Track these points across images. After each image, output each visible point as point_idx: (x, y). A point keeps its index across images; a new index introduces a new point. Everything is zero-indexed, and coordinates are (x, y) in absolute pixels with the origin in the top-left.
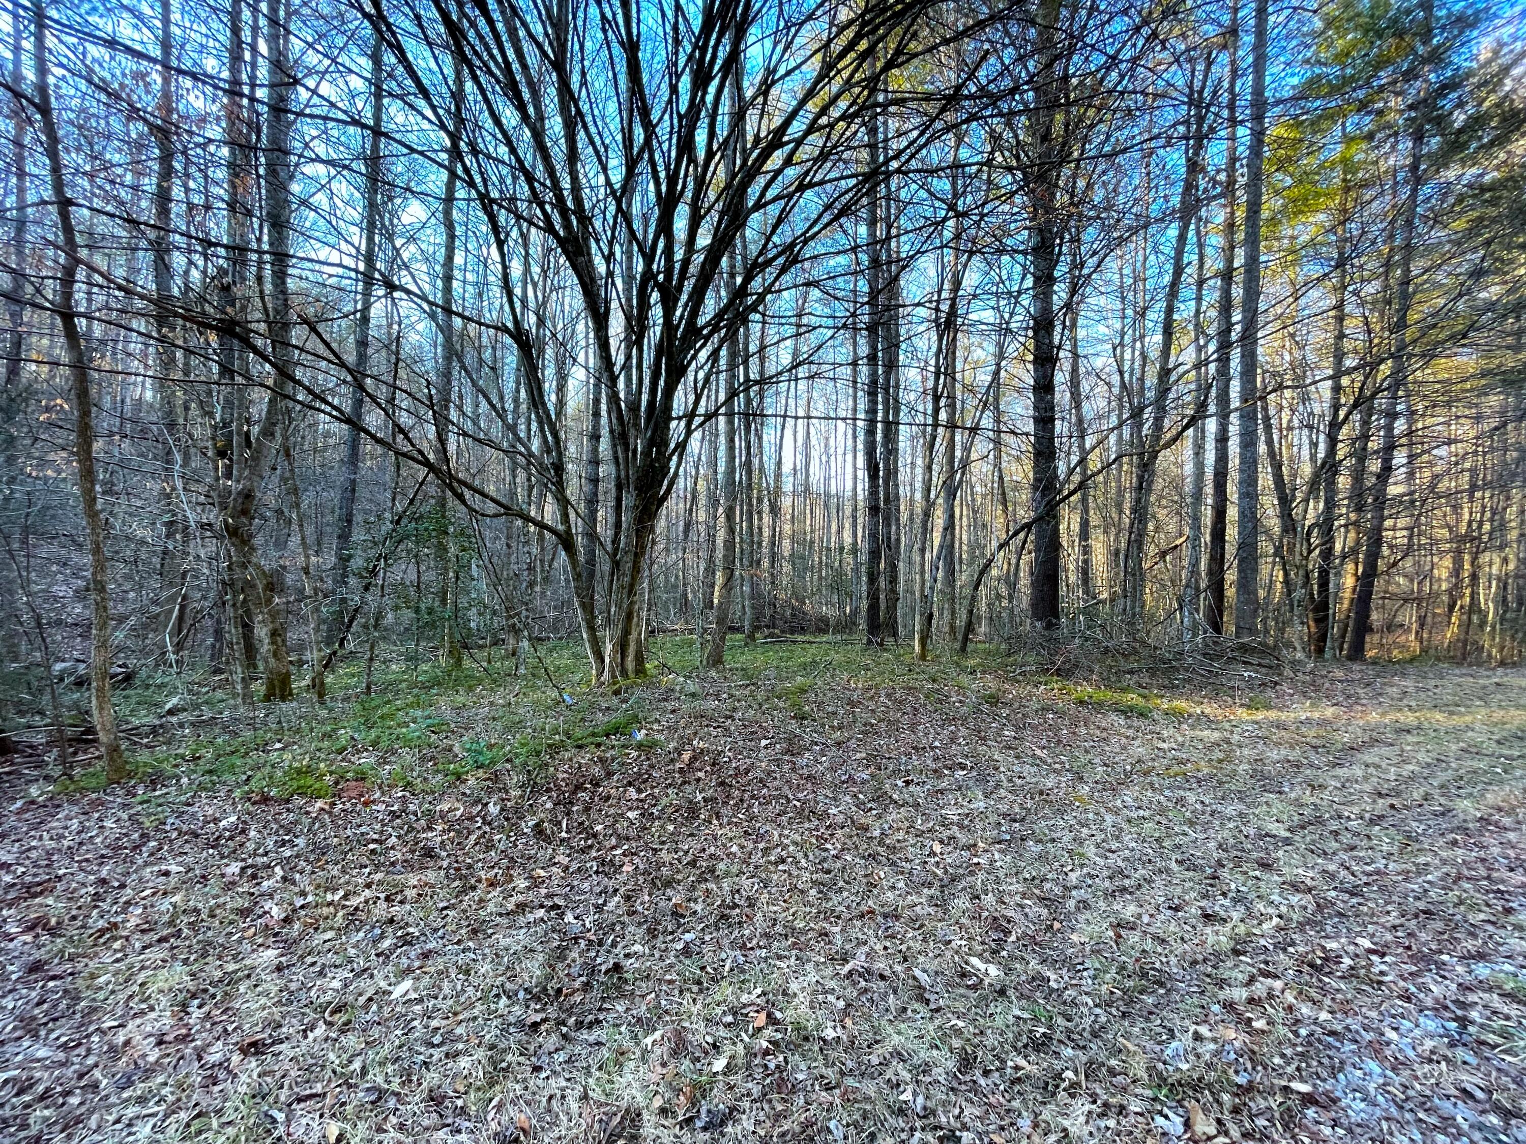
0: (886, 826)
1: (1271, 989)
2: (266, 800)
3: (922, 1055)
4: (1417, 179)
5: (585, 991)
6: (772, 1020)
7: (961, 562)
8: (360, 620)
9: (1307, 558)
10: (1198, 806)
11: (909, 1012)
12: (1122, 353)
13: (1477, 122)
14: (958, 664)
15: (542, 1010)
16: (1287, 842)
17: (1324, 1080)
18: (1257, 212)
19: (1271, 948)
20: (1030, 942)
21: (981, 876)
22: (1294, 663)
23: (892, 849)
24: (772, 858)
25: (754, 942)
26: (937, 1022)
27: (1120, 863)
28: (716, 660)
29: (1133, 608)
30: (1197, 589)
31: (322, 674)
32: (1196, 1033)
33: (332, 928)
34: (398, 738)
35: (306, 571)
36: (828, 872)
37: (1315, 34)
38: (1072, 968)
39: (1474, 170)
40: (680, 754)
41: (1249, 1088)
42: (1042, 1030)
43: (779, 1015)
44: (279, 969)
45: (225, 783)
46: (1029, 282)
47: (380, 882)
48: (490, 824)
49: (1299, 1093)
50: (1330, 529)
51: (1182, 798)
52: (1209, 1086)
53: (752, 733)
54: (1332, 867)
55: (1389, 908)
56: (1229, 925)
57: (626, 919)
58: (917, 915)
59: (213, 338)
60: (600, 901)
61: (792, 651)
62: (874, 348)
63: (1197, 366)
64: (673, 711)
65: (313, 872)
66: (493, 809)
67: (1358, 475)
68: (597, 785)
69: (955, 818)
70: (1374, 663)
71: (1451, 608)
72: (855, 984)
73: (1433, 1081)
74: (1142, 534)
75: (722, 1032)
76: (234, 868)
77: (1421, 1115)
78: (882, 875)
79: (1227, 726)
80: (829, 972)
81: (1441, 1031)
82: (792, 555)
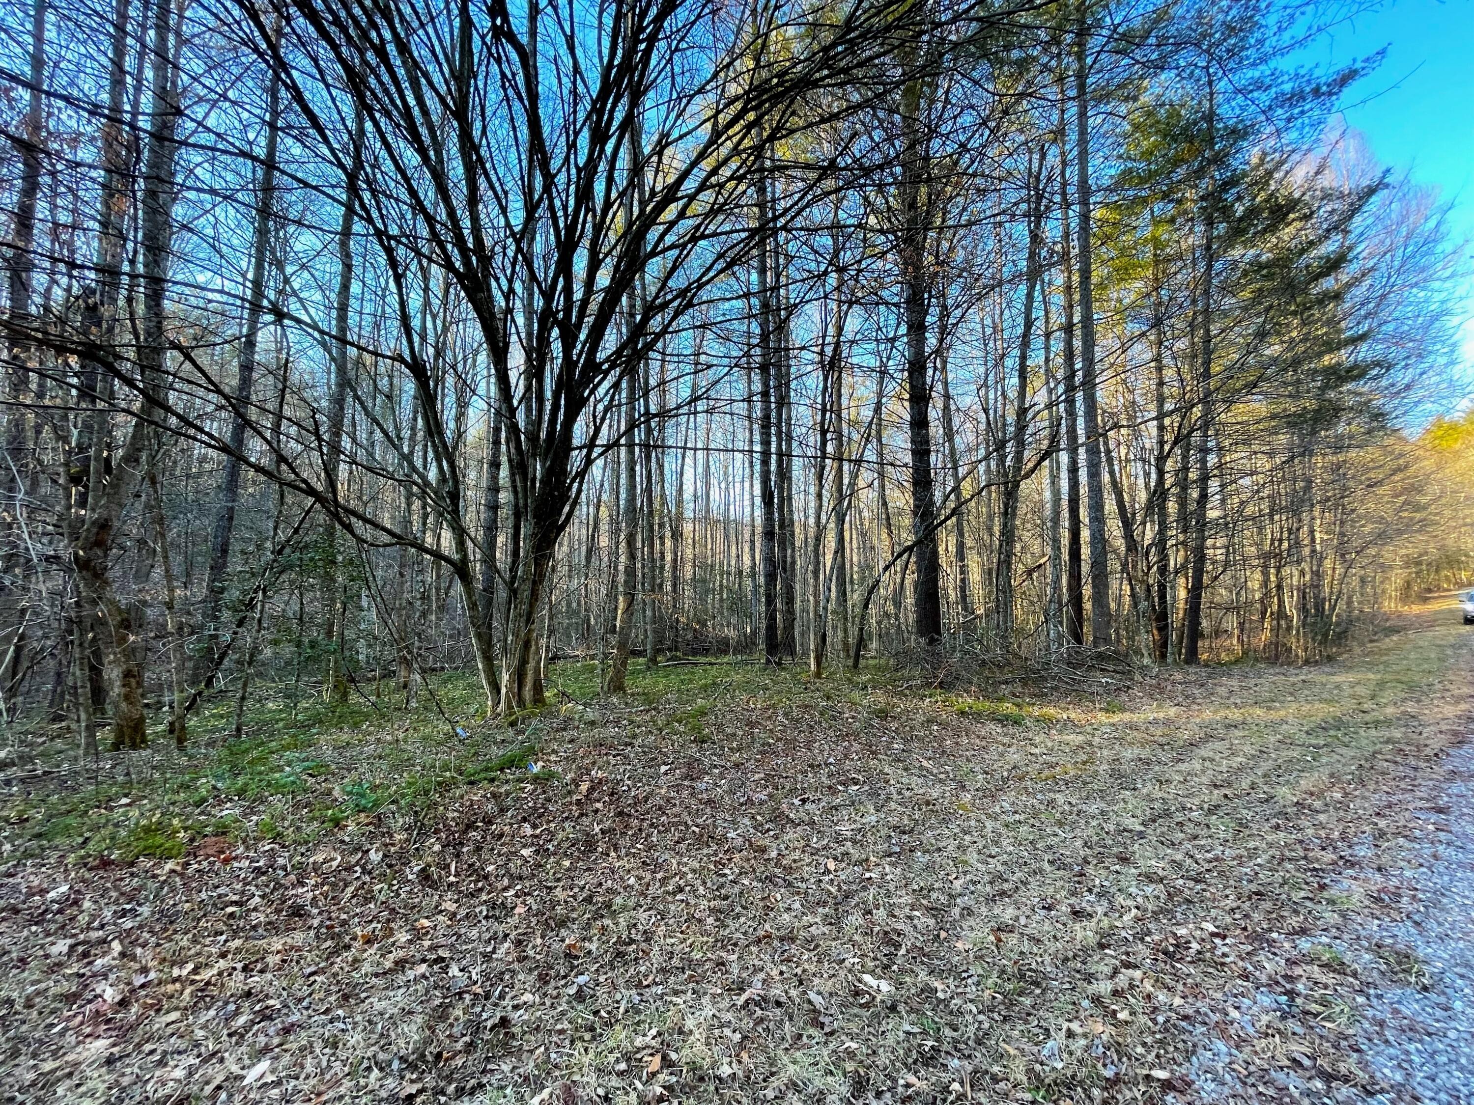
0: (782, 846)
1: (1132, 979)
2: (106, 864)
3: (816, 1082)
4: (1210, 257)
5: (468, 1052)
6: (667, 1063)
7: (852, 582)
8: (233, 656)
9: (1147, 574)
10: (1067, 807)
11: (804, 1038)
12: (987, 393)
13: (1252, 213)
14: (849, 680)
15: (419, 1079)
16: (1141, 835)
17: (1180, 1065)
18: (1088, 278)
19: (1131, 939)
20: (919, 954)
21: (873, 890)
22: (1143, 668)
23: (788, 869)
24: (670, 888)
25: (651, 978)
26: (831, 1046)
27: (999, 868)
28: (618, 687)
29: (1005, 622)
30: (1060, 602)
31: (181, 718)
32: (1069, 1030)
33: (176, 1009)
34: (269, 785)
35: (170, 606)
36: (726, 898)
37: (1126, 136)
38: (958, 977)
39: (1252, 252)
40: (577, 786)
41: (1116, 1081)
42: (930, 1043)
43: (674, 1056)
44: (110, 1061)
45: (56, 848)
46: (903, 329)
47: (238, 951)
48: (370, 873)
49: (1159, 1080)
50: (1164, 549)
51: (1053, 800)
52: (1081, 1083)
53: (652, 759)
54: (1179, 857)
55: (1228, 892)
56: (1095, 920)
57: (516, 966)
58: (813, 936)
59: (73, 360)
60: (489, 949)
61: (693, 673)
62: (766, 384)
63: (1049, 406)
64: (571, 741)
65: (158, 945)
66: (375, 856)
67: (1182, 502)
68: (490, 823)
69: (849, 834)
70: (1206, 665)
71: (1264, 613)
72: (751, 1014)
73: (1269, 1054)
74: (1009, 554)
75: (615, 1082)
76: (62, 946)
77: (1261, 1089)
78: (779, 897)
79: (1089, 729)
80: (725, 1004)
81: (1275, 1006)
82: (693, 579)
